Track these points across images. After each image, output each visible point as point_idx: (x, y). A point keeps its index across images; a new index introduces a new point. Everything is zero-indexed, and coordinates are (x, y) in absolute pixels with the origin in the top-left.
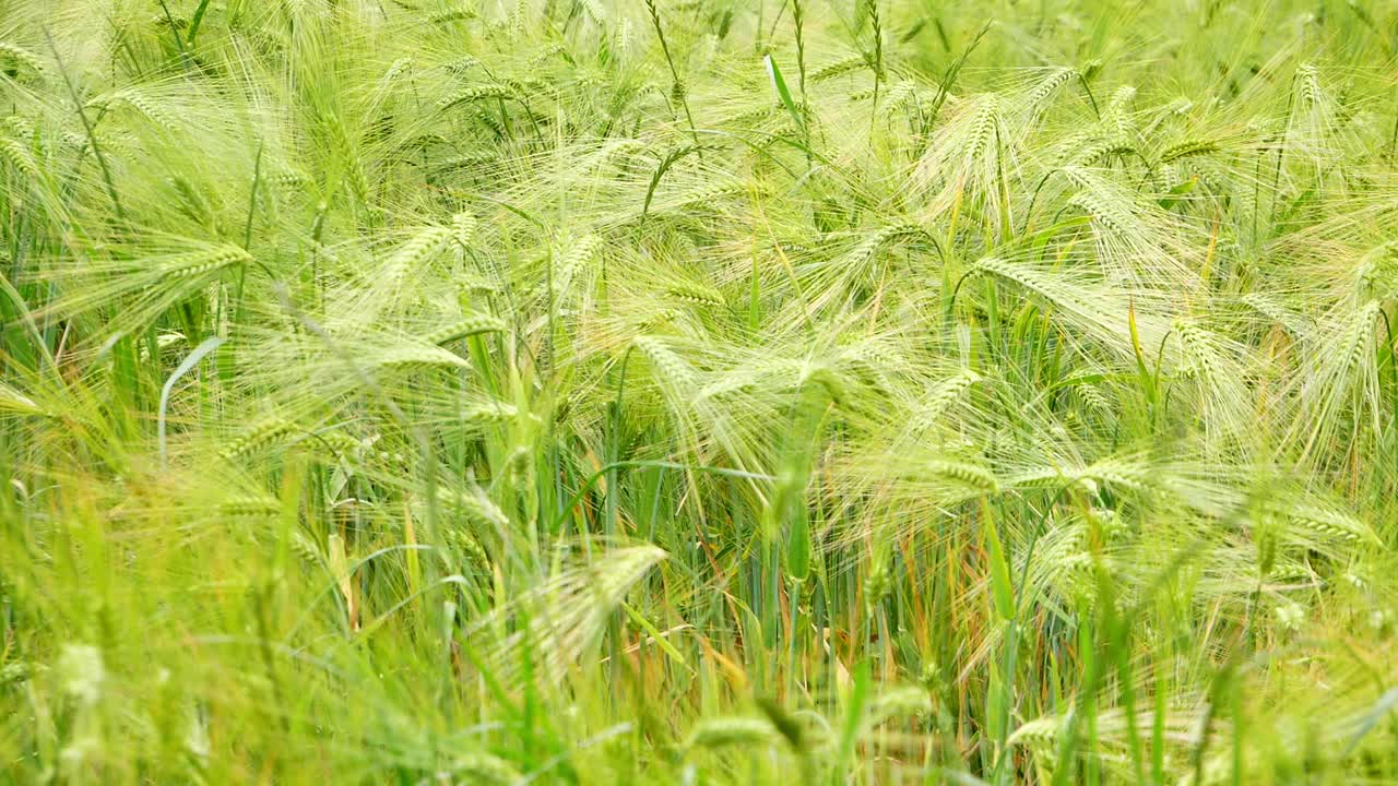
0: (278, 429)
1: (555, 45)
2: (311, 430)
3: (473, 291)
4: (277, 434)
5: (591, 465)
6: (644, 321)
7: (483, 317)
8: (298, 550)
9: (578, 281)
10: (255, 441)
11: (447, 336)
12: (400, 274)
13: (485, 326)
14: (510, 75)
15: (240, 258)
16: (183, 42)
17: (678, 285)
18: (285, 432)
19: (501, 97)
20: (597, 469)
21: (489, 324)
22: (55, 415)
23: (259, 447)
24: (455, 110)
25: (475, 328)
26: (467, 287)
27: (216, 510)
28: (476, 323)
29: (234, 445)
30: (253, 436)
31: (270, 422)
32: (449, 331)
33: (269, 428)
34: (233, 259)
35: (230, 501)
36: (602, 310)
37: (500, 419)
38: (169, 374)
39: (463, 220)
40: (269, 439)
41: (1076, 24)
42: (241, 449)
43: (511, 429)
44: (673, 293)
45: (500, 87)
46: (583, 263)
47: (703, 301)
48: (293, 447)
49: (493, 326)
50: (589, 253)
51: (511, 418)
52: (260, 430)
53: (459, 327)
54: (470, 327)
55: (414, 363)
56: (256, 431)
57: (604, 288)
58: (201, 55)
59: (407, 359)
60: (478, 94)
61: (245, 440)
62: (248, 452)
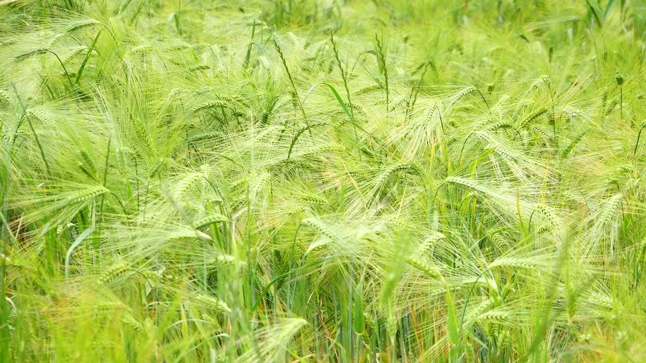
0: (121, 270)
1: (247, 80)
2: (137, 270)
3: (213, 202)
4: (121, 272)
5: (266, 280)
6: (291, 212)
7: (216, 215)
8: (133, 326)
9: (260, 195)
10: (111, 275)
11: (200, 225)
12: (179, 196)
13: (217, 220)
14: (226, 96)
15: (104, 192)
16: (73, 83)
17: (306, 195)
18: (125, 271)
19: (222, 107)
20: (269, 282)
21: (219, 218)
22: (18, 265)
23: (113, 278)
24: (201, 112)
25: (213, 220)
26: (210, 201)
27: (95, 308)
28: (214, 218)
29: (101, 278)
30: (110, 273)
31: (118, 266)
32: (201, 222)
33: (117, 269)
34: (101, 192)
35: (102, 304)
36: (271, 207)
37: (226, 263)
38: (71, 245)
39: (205, 167)
40: (118, 274)
41: (491, 62)
42: (105, 280)
43: (231, 268)
44: (304, 199)
45: (221, 102)
46: (262, 186)
47: (318, 202)
48: (129, 278)
49: (221, 219)
50: (264, 182)
51: (231, 262)
52: (113, 271)
53: (205, 220)
54: (211, 220)
55: (185, 238)
56: (111, 271)
57: (272, 198)
58: (82, 89)
59: (181, 236)
60: (211, 105)
61: (107, 275)
62: (108, 282)
